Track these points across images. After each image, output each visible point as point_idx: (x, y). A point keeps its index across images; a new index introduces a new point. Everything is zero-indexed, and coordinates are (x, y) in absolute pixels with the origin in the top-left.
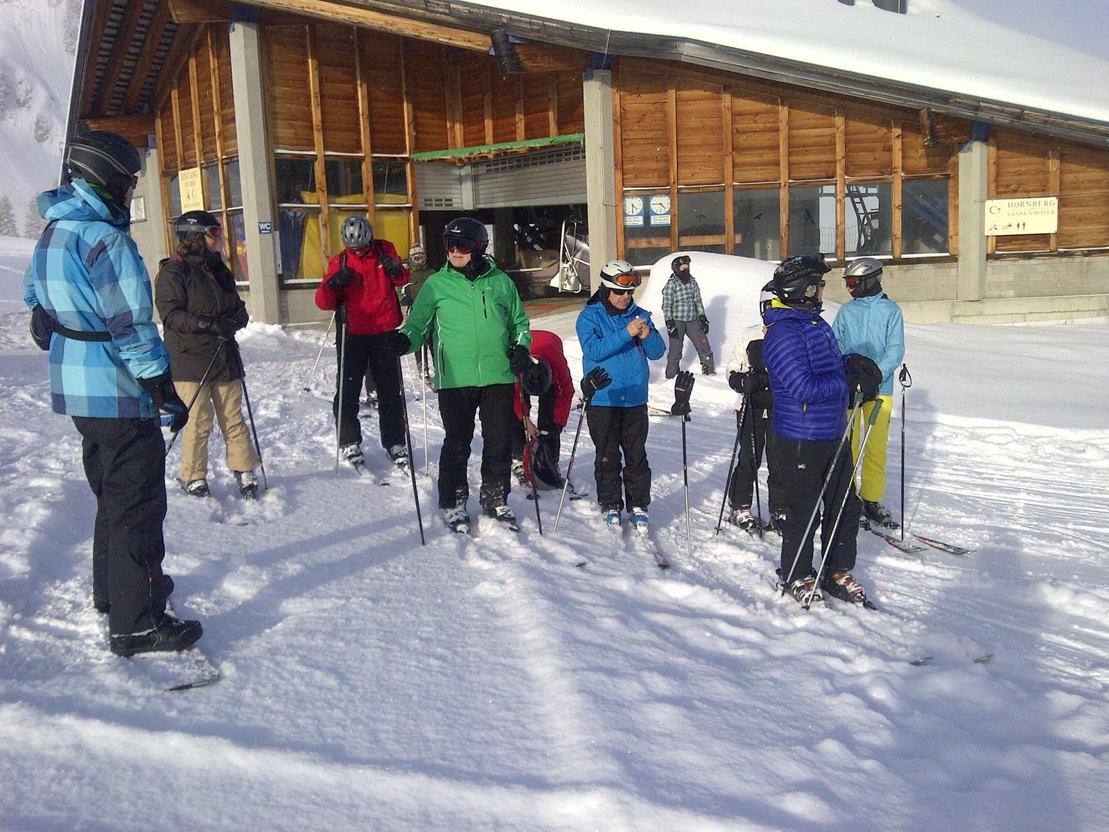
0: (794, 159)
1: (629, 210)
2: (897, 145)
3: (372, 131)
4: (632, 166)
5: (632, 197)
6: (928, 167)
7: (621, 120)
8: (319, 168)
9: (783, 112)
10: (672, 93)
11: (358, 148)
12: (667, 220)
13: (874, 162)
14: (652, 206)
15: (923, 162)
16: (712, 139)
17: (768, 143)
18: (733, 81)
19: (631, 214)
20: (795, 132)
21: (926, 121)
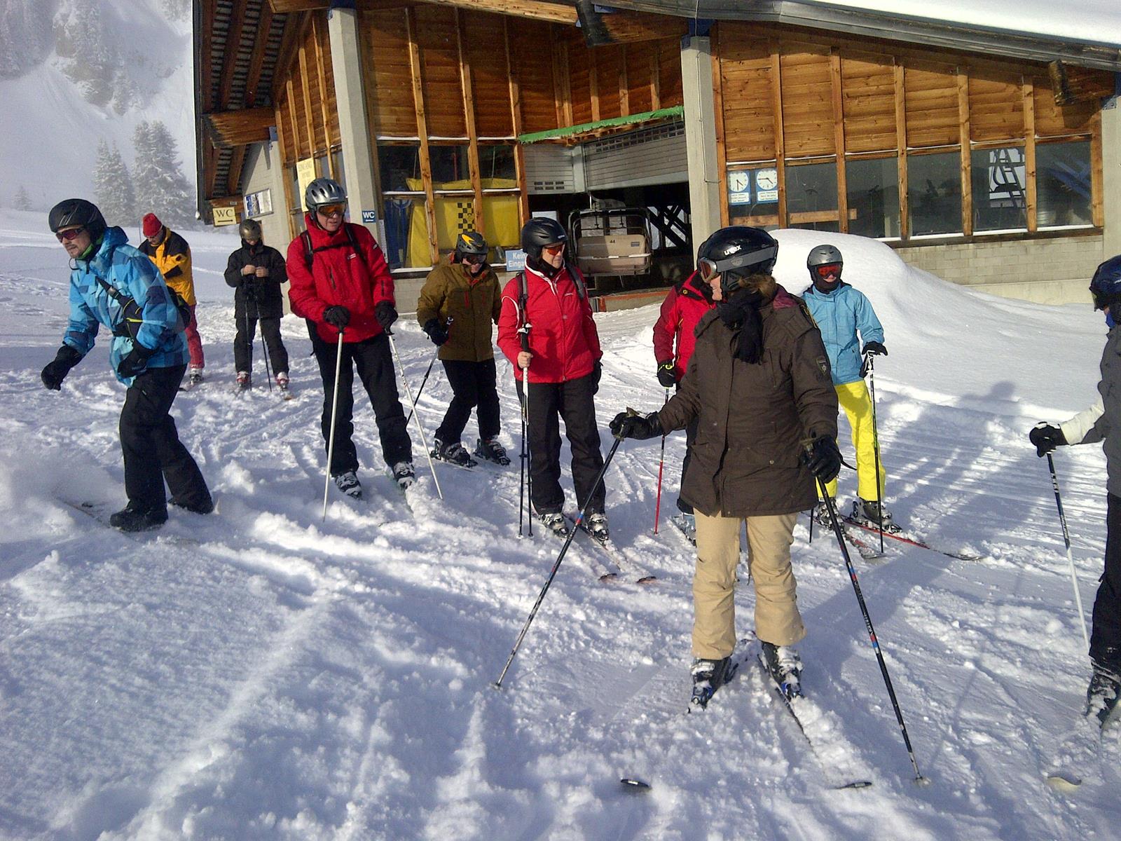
0: (911, 124)
1: (733, 186)
2: (1029, 103)
3: (476, 114)
4: (735, 139)
5: (737, 171)
6: (1066, 127)
7: (721, 89)
8: (423, 154)
9: (898, 72)
10: (776, 57)
11: (463, 132)
12: (774, 196)
13: (1003, 124)
14: (758, 182)
15: (1060, 123)
16: (820, 105)
17: (883, 108)
18: (842, 41)
19: (736, 190)
20: (912, 94)
21: (1057, 76)
